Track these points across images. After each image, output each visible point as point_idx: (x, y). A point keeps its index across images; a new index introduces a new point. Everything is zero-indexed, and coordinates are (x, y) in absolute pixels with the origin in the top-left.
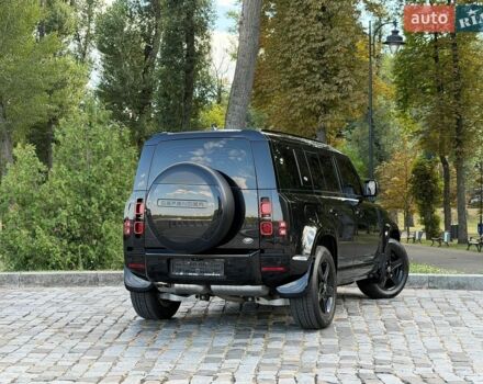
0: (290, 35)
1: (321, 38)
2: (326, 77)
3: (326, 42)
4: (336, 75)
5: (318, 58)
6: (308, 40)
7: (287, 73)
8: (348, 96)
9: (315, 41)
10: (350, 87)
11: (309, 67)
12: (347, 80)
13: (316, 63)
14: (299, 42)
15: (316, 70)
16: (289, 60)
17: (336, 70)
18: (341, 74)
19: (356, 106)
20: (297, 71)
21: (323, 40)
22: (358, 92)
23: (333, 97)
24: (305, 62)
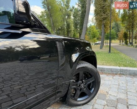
2: (104, 13)
3: (104, 5)
6: (100, 5)
13: (102, 10)
17: (107, 11)
20: (98, 12)
23: (105, 17)
24: (99, 10)
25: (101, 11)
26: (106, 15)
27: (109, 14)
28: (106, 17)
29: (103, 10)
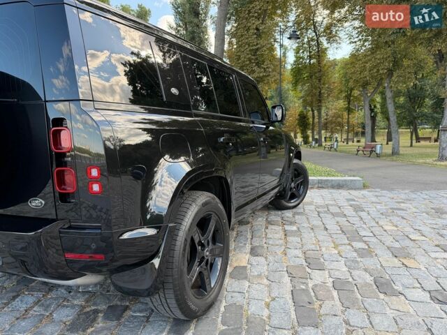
0: (240, 43)
1: (255, 43)
2: (258, 64)
3: (259, 46)
4: (263, 64)
5: (254, 55)
6: (249, 46)
7: (239, 63)
8: (269, 75)
9: (252, 46)
13: (253, 57)
14: (245, 46)
15: (253, 61)
16: (240, 56)
17: (264, 62)
18: (265, 63)
19: (273, 80)
20: (244, 62)
21: (257, 44)
22: (274, 73)
23: (261, 75)
24: (247, 57)
25: (250, 60)
26: (263, 70)
27: (270, 70)
28: (263, 76)
29: (257, 59)
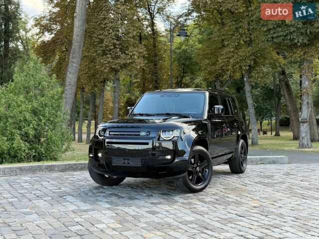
10: (136, 57)
11: (114, 45)
12: (134, 53)
